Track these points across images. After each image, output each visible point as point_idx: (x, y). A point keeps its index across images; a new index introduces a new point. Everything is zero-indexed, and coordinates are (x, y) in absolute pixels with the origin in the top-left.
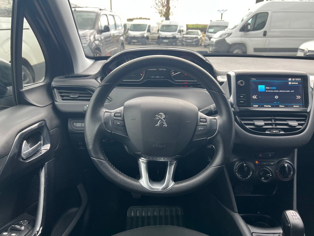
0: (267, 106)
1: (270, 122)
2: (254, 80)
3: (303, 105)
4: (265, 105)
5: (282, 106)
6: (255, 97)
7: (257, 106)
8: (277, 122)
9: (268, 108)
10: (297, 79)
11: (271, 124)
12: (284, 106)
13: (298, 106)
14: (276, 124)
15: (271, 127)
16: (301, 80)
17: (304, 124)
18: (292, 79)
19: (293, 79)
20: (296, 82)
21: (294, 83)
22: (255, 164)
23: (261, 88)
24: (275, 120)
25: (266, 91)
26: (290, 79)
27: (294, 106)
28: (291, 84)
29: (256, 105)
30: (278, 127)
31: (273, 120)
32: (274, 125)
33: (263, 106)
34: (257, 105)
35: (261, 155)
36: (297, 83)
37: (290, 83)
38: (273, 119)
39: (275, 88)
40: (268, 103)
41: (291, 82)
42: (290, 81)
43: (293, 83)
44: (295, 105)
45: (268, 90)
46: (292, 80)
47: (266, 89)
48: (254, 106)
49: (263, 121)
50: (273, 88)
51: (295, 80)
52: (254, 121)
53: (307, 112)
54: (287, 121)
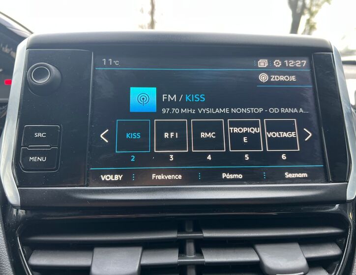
0: (164, 177)
1: (175, 258)
2: (113, 65)
3: (325, 167)
5: (231, 176)
7: (117, 177)
8: (209, 258)
10: (291, 63)
11: (179, 271)
12: (240, 176)
13: (305, 175)
14: (204, 270)
16: (310, 65)
17: (337, 258)
18: (271, 63)
19: (277, 63)
20: (290, 74)
21: (282, 78)
23: (143, 97)
25: (164, 111)
26: (263, 63)
27: (288, 175)
28: (269, 82)
29: (113, 173)
31: (190, 247)
33: (144, 180)
34: (119, 173)
36: (293, 78)
37: (263, 78)
39: (202, 98)
41: (269, 73)
42: (263, 70)
43: (274, 78)
44: (291, 171)
45: (172, 104)
46: (271, 66)
47: (160, 103)
48: (103, 179)
49: (140, 249)
50: (195, 99)
51: (283, 64)
52: (97, 251)
53: (343, 202)
54: (259, 248)
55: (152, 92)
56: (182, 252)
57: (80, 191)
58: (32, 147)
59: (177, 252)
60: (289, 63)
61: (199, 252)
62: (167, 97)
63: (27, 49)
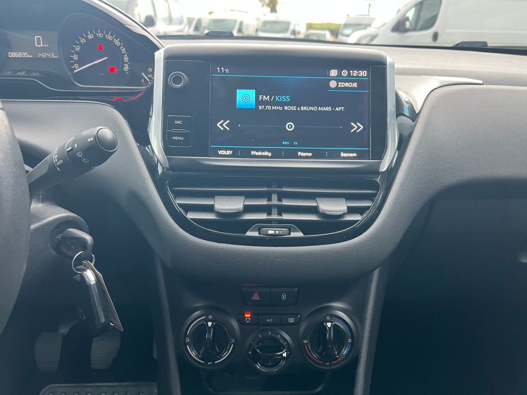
0: (259, 153)
1: (264, 202)
2: (225, 72)
3: (368, 150)
4: (254, 150)
5: (304, 154)
6: (223, 125)
7: (229, 152)
8: (286, 202)
9: (261, 159)
10: (355, 73)
11: (267, 209)
12: (310, 154)
13: (355, 155)
14: (282, 210)
15: (263, 216)
17: (370, 208)
18: (340, 73)
19: (345, 73)
20: (353, 81)
21: (347, 85)
22: (241, 322)
23: (246, 97)
24: (281, 196)
25: (260, 107)
26: (334, 73)
27: (343, 155)
28: (337, 88)
29: (226, 149)
30: (286, 217)
31: (275, 197)
32: (275, 211)
33: (247, 154)
34: (230, 149)
35: (256, 297)
36: (355, 85)
37: (333, 84)
38: (275, 192)
39: (287, 98)
40: (261, 143)
41: (338, 81)
42: (333, 79)
43: (341, 85)
44: (345, 152)
45: (266, 103)
46: (340, 75)
47: (258, 102)
48: (220, 153)
49: (243, 198)
50: (282, 99)
51: (349, 74)
52: (216, 197)
53: (377, 173)
54: (317, 199)
55: (252, 93)
56: (270, 200)
57: (206, 160)
58: (173, 130)
59: (266, 199)
60: (353, 73)
61: (280, 200)
62: (263, 97)
63: (164, 60)
